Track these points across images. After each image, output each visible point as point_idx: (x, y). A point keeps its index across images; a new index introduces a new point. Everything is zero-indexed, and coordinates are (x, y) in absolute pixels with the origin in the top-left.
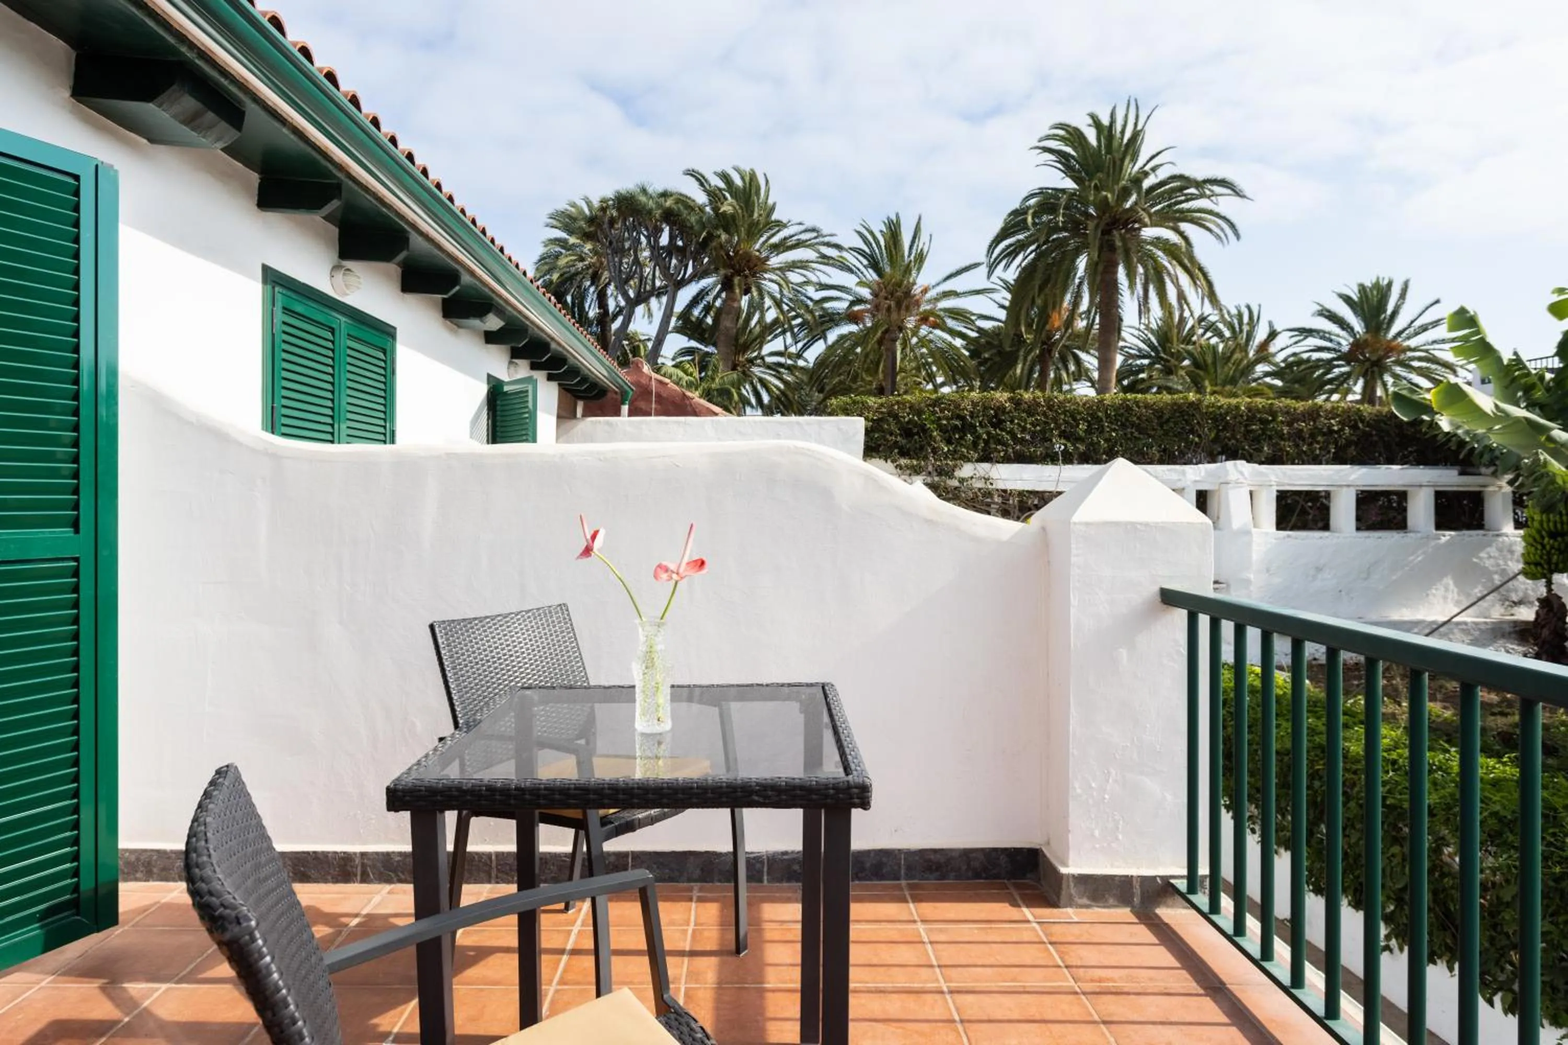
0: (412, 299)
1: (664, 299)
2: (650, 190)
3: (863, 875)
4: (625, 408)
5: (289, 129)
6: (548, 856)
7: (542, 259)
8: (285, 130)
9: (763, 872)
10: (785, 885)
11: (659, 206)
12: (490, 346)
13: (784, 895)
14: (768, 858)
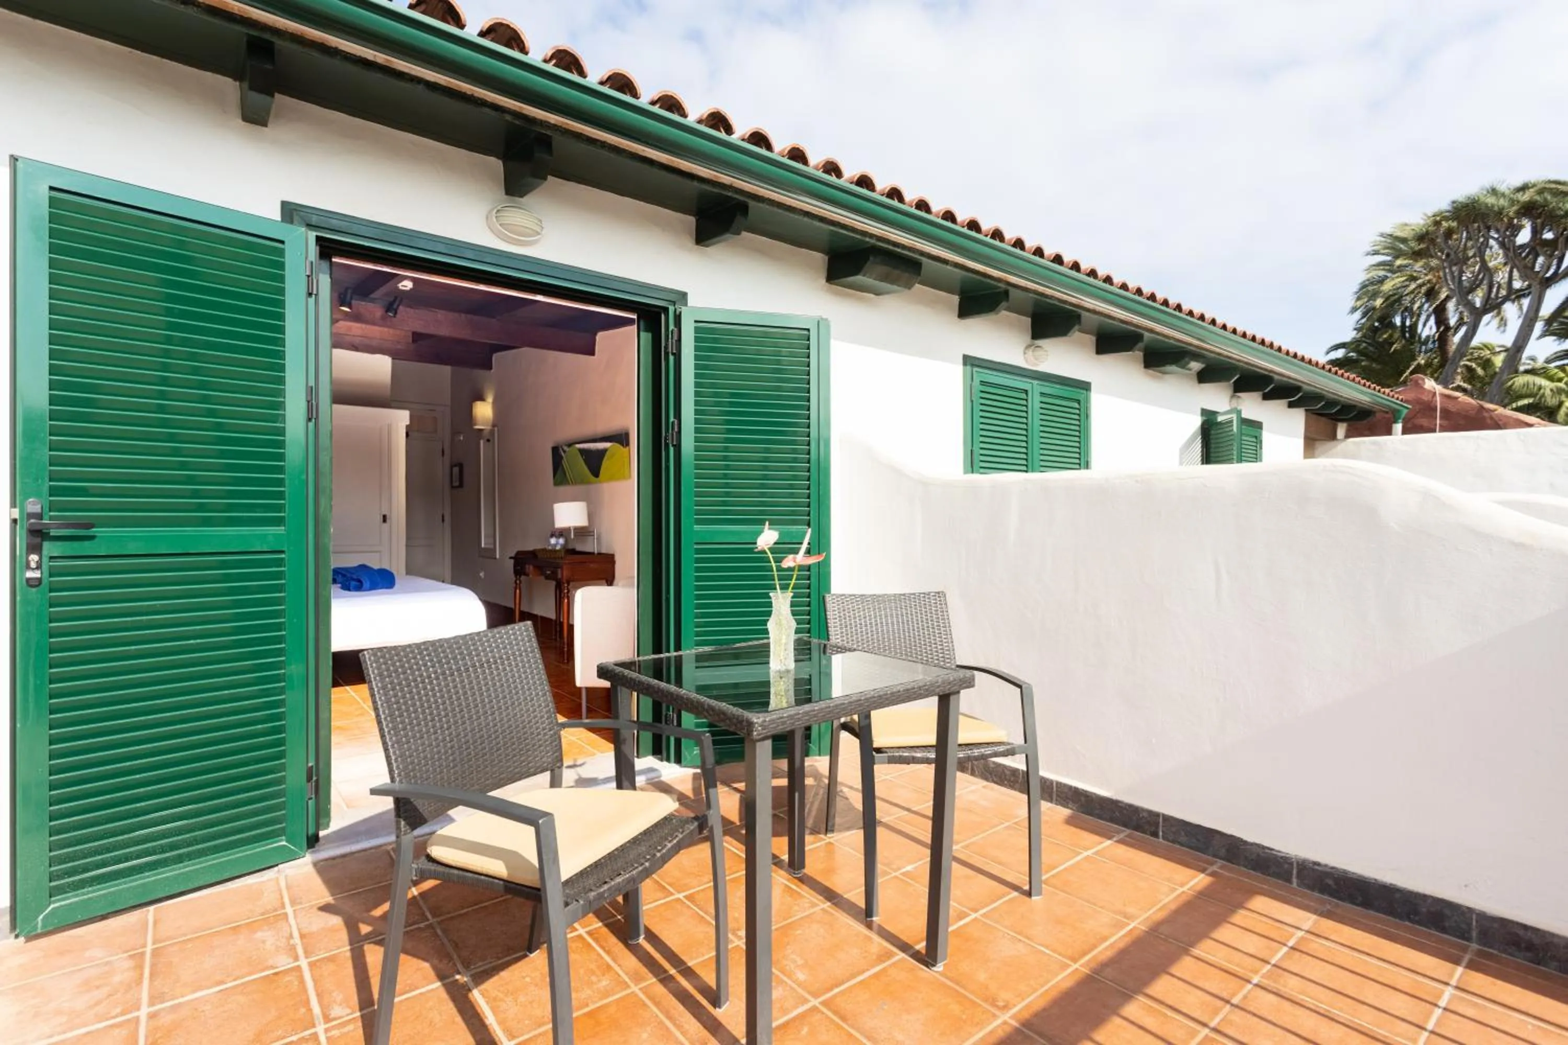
0: (1109, 360)
1: (1526, 302)
2: (1502, 188)
3: (1417, 918)
4: (1398, 427)
5: (951, 266)
6: (1094, 796)
7: (1364, 286)
8: (949, 267)
9: (1291, 874)
10: (1317, 894)
11: (1513, 202)
12: (1203, 385)
13: (1306, 902)
14: (1298, 863)
